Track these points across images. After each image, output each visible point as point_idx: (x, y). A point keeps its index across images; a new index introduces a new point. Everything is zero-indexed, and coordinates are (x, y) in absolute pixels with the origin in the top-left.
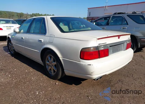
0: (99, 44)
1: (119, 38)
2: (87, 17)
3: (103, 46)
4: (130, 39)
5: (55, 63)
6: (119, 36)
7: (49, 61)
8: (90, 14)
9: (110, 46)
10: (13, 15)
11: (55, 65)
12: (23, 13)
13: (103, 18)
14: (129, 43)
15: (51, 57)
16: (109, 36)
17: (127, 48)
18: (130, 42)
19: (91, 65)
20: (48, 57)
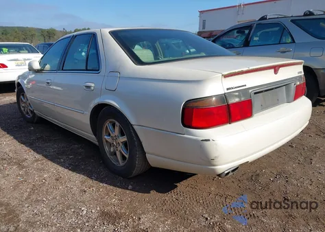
0: (228, 89)
1: (276, 72)
2: (199, 32)
3: (237, 94)
4: (303, 73)
5: (124, 139)
6: (276, 69)
7: (109, 135)
8: (203, 24)
9: (255, 93)
10: (32, 35)
11: (125, 144)
12: (54, 30)
13: (236, 31)
14: (300, 85)
15: (114, 125)
16: (251, 68)
17: (297, 97)
18: (303, 81)
19: (209, 140)
20: (108, 124)
